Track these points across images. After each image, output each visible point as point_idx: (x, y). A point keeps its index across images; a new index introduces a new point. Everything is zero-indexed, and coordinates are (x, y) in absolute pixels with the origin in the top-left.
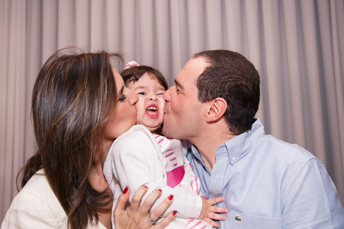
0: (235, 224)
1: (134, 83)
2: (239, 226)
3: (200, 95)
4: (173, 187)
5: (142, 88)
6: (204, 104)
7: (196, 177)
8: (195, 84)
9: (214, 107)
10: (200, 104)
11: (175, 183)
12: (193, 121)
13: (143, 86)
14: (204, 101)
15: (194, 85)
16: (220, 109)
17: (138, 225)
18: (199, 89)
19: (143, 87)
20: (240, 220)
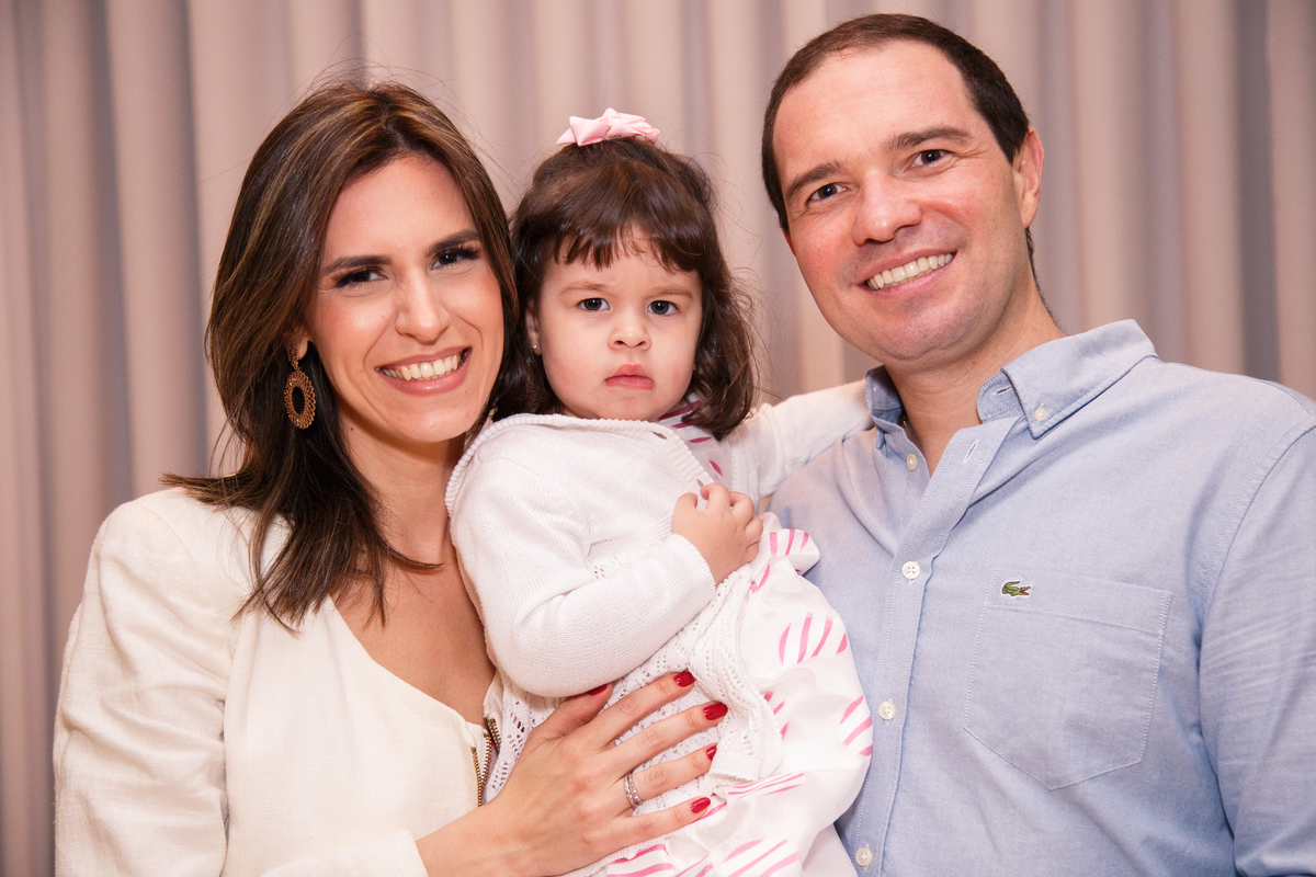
19: (600, 286)
20: (1023, 591)
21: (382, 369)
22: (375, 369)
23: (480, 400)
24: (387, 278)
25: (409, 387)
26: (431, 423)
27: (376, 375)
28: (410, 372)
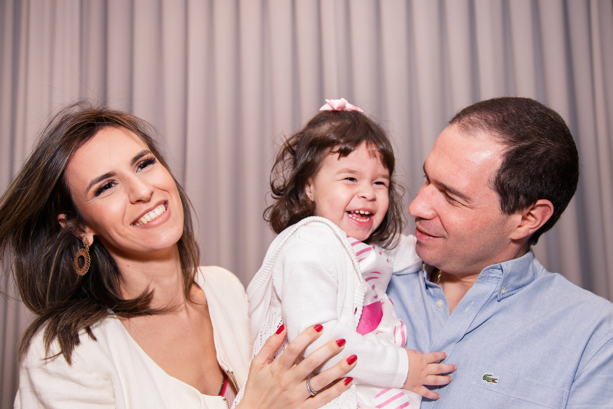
0: (481, 387)
1: (339, 158)
2: (490, 390)
4: (363, 334)
5: (352, 173)
7: (401, 322)
8: (490, 186)
10: (505, 216)
11: (370, 327)
13: (354, 169)
14: (511, 212)
16: (539, 217)
17: (284, 393)
19: (355, 171)
20: (493, 381)
21: (134, 223)
22: (131, 225)
23: (180, 220)
24: (118, 184)
25: (147, 226)
26: (165, 238)
27: (132, 227)
28: (145, 219)
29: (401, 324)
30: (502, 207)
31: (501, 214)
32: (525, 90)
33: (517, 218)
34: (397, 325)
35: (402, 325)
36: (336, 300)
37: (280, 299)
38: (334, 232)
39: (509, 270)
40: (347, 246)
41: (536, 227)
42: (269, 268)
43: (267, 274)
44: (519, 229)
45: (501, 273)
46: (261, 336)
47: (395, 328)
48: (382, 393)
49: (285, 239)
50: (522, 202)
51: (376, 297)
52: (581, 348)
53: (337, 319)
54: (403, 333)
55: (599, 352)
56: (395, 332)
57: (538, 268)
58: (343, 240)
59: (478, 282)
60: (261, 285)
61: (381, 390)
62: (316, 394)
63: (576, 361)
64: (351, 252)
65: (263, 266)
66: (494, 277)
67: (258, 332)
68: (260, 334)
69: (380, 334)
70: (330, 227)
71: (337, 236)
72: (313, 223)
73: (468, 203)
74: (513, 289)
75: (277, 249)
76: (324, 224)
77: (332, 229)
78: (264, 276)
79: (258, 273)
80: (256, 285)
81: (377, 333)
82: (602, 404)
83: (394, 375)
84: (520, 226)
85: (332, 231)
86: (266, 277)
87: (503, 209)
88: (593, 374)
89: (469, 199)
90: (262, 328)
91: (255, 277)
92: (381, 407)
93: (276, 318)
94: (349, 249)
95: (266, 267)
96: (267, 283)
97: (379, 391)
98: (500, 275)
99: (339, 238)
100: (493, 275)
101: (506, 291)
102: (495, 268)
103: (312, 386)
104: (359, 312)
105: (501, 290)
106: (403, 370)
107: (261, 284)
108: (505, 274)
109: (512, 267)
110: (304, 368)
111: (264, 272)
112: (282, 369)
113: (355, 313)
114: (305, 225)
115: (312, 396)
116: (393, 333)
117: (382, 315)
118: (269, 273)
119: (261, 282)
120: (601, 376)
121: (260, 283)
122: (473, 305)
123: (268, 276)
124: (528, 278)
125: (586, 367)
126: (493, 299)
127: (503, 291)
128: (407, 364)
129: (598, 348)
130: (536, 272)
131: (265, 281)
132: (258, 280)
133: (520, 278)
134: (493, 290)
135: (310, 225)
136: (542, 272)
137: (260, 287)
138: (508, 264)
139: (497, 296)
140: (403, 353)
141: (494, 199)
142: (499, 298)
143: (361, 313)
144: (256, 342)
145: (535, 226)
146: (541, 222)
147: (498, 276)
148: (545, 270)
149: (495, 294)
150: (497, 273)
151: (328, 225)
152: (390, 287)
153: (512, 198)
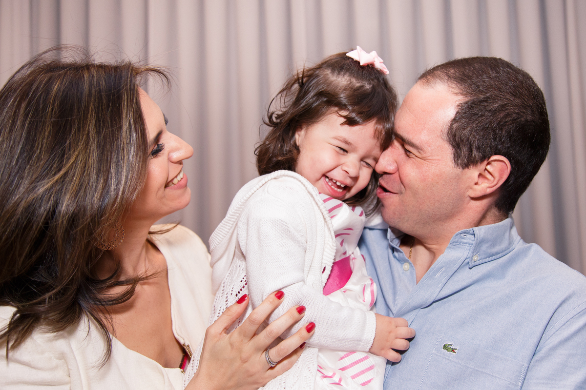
0: (440, 356)
2: (448, 360)
3: (457, 157)
5: (348, 144)
6: (466, 170)
8: (443, 138)
9: (486, 171)
10: (459, 170)
11: (337, 285)
12: (445, 202)
14: (466, 166)
15: (441, 141)
16: (496, 175)
17: (244, 365)
18: (454, 147)
19: (350, 143)
20: (453, 351)
29: (370, 282)
30: (454, 160)
31: (455, 167)
32: (500, 51)
33: (473, 173)
34: (366, 283)
35: (372, 283)
36: (304, 260)
37: (244, 253)
38: (306, 188)
39: (482, 236)
40: (319, 204)
41: (493, 186)
42: (233, 220)
43: (231, 225)
44: (476, 187)
45: (473, 239)
46: (224, 287)
47: (365, 286)
48: (346, 356)
49: (253, 192)
50: (475, 156)
51: (345, 253)
52: (545, 322)
53: (303, 281)
54: (372, 292)
55: (564, 327)
56: (364, 290)
57: (515, 238)
58: (315, 197)
59: (450, 248)
60: (224, 237)
61: (345, 353)
62: (276, 365)
63: (538, 335)
64: (324, 210)
65: (226, 217)
66: (466, 243)
67: (221, 283)
68: (222, 285)
69: (348, 292)
70: (302, 183)
71: (309, 192)
72: (284, 178)
73: (421, 154)
74: (486, 256)
75: (242, 201)
76: (295, 180)
77: (304, 185)
78: (228, 227)
79: (221, 223)
80: (219, 236)
81: (344, 292)
82: (560, 380)
83: (360, 340)
84: (476, 184)
85: (304, 188)
86: (229, 228)
87: (456, 161)
88: (554, 348)
89: (421, 150)
90: (225, 279)
91: (218, 228)
92: (345, 370)
93: (239, 272)
94: (322, 207)
95: (230, 218)
96: (230, 234)
97: (342, 354)
98: (473, 241)
99: (312, 196)
100: (465, 241)
101: (479, 258)
102: (467, 233)
103: (271, 358)
104: (328, 272)
105: (472, 257)
106: (369, 335)
107: (225, 235)
108: (477, 240)
109: (485, 232)
110: (264, 338)
111: (228, 223)
112: (242, 340)
113: (323, 272)
114: (275, 178)
115: (272, 368)
116: (362, 291)
117: (351, 273)
118: (233, 224)
119: (225, 233)
120: (563, 352)
121: (223, 234)
122: (444, 272)
123: (231, 228)
124: (503, 246)
125: (549, 341)
126: (464, 265)
127: (475, 258)
128: (374, 330)
129: (563, 323)
130: (513, 241)
131: (228, 232)
132: (221, 232)
133: (494, 245)
134: (465, 256)
135: (280, 179)
136: (518, 243)
137: (222, 239)
138: (480, 229)
139: (468, 263)
140: (371, 317)
141: (448, 151)
142: (471, 266)
143: (329, 273)
144: (218, 293)
145: (493, 184)
146: (498, 181)
147: (471, 242)
148: (522, 241)
149: (466, 261)
150: (469, 239)
151: (300, 181)
152: (361, 242)
153: (464, 150)
